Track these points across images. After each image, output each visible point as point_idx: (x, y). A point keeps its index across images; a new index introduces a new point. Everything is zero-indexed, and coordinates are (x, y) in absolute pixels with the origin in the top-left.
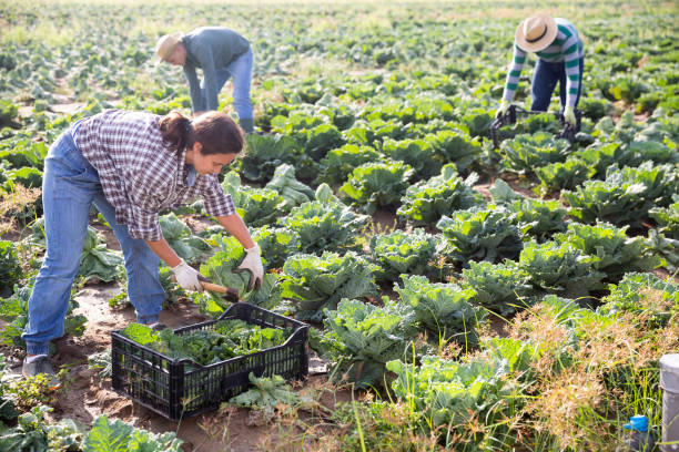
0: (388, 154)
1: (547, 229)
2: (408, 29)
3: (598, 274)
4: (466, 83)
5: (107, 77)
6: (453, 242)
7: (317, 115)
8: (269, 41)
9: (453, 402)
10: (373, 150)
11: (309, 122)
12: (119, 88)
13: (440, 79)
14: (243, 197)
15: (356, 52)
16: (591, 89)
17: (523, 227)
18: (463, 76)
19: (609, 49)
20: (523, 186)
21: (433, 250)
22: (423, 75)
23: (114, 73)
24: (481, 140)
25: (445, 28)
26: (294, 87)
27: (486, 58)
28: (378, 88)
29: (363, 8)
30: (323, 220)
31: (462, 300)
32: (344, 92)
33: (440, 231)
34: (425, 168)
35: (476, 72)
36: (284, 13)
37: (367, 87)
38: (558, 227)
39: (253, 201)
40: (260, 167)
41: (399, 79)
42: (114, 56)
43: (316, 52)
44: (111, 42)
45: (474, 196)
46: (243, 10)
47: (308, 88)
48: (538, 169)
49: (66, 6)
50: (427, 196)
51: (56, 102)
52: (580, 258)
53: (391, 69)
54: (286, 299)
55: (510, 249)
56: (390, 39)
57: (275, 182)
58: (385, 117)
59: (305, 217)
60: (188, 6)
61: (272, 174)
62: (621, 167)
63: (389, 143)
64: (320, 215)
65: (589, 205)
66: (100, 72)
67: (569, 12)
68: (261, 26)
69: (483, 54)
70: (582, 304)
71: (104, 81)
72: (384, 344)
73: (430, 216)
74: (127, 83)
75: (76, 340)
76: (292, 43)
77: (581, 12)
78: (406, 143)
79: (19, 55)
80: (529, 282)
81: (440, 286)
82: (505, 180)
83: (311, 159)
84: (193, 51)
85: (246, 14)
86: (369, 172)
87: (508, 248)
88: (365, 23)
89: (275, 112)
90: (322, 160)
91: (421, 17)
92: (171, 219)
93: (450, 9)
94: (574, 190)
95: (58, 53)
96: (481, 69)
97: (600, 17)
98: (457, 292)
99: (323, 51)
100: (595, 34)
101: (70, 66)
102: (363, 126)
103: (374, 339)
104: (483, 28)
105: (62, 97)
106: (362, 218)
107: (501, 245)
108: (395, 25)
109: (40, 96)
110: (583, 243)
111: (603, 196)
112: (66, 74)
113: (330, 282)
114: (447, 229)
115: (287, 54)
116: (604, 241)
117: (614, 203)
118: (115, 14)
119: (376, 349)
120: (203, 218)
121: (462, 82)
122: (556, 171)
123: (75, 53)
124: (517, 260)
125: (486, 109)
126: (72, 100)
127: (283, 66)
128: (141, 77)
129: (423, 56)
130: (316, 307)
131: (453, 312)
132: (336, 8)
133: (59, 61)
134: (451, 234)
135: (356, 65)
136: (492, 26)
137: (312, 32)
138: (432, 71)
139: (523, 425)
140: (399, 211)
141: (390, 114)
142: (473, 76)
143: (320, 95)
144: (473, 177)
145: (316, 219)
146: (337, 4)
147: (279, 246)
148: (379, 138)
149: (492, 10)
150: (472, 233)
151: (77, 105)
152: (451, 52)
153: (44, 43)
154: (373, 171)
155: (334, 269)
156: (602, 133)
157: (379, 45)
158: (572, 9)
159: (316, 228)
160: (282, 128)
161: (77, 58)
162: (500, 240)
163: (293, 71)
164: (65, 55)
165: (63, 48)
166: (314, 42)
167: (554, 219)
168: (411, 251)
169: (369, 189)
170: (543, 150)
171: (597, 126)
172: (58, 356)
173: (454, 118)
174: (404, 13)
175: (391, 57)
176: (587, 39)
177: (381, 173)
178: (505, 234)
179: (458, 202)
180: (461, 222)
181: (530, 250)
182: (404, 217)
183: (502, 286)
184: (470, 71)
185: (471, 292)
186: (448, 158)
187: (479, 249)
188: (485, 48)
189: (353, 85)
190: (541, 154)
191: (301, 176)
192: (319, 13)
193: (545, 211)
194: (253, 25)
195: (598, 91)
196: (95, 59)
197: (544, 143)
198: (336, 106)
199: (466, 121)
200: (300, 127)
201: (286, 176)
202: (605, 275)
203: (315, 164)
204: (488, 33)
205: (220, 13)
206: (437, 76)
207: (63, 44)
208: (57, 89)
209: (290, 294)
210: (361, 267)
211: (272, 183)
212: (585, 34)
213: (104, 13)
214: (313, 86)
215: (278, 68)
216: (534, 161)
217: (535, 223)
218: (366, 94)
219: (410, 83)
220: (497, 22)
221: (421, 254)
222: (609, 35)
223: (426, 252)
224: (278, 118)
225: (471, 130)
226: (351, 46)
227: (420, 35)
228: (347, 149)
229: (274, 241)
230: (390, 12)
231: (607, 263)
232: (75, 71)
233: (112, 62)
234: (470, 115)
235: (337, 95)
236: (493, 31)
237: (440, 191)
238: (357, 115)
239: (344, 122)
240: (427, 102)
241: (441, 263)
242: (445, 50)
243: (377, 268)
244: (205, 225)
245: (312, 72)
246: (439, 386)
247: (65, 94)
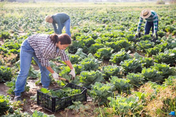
0: (107, 46)
1: (149, 65)
2: (111, 14)
3: (162, 76)
4: (127, 27)
5: (32, 26)
6: (124, 68)
7: (88, 36)
8: (75, 17)
9: (125, 108)
10: (103, 45)
11: (86, 38)
12: (36, 29)
13: (120, 26)
14: (69, 57)
15: (98, 19)
16: (160, 29)
17: (143, 64)
18: (126, 26)
19: (165, 19)
20: (142, 54)
21: (119, 70)
22: (116, 25)
23: (34, 25)
24: (131, 42)
25: (121, 13)
26: (82, 28)
27: (132, 21)
28: (104, 29)
29: (99, 8)
30: (90, 62)
31: (127, 82)
32: (95, 30)
33: (121, 65)
34: (117, 49)
35: (130, 25)
36: (78, 9)
37: (101, 29)
38: (152, 64)
39: (72, 58)
40: (73, 49)
41: (109, 27)
42: (34, 21)
43: (87, 19)
44: (33, 17)
45: (129, 56)
46: (68, 9)
47: (85, 29)
48: (146, 50)
49: (21, 8)
50: (117, 56)
51: (19, 33)
52: (157, 72)
53: (107, 24)
54: (81, 82)
56: (107, 16)
57: (77, 53)
58: (106, 36)
59: (86, 62)
60: (53, 8)
61: (77, 51)
62: (168, 49)
63: (107, 43)
64: (89, 61)
65: (160, 59)
66: (31, 25)
67: (154, 9)
68: (72, 13)
69: (131, 20)
70: (158, 84)
71: (32, 27)
72: (107, 94)
73: (118, 62)
74: (38, 28)
75: (27, 92)
76: (81, 17)
77: (158, 9)
78: (111, 43)
79: (9, 20)
80: (144, 78)
81: (121, 79)
82: (137, 53)
83: (86, 47)
84: (55, 19)
85: (69, 10)
86: (102, 50)
87: (139, 70)
88: (100, 12)
89: (77, 35)
90: (90, 47)
91: (115, 10)
92: (51, 62)
93: (123, 8)
94: (156, 55)
95: (20, 20)
96: (131, 24)
97: (163, 10)
98: (125, 81)
99: (89, 19)
100: (161, 15)
101: (23, 23)
102: (100, 39)
103: (104, 92)
104: (131, 13)
105: (21, 31)
106: (100, 62)
107: (137, 69)
108: (108, 12)
109: (15, 31)
110: (158, 68)
111: (163, 56)
112: (22, 25)
113: (92, 78)
114: (123, 65)
115: (80, 20)
116: (164, 68)
117: (166, 58)
118: (34, 10)
119: (104, 95)
120: (59, 62)
121: (126, 27)
122: (151, 50)
123: (24, 20)
124: (141, 73)
125: (132, 34)
126: (24, 32)
127: (79, 23)
128: (41, 26)
129: (116, 20)
130: (89, 85)
131: (124, 86)
132: (92, 8)
133: (20, 22)
134: (124, 66)
135: (98, 23)
136: (134, 13)
137: (86, 14)
138: (118, 24)
139: (143, 113)
140: (110, 60)
141: (107, 35)
142: (129, 26)
143: (89, 31)
144: (129, 52)
145: (88, 62)
146: (92, 7)
147: (79, 69)
148: (104, 42)
149: (134, 8)
150: (129, 66)
151: (25, 33)
152: (123, 19)
153: (16, 17)
154: (103, 50)
155: (93, 75)
156: (163, 41)
157: (104, 18)
158: (155, 8)
159: (89, 65)
160: (79, 39)
161: (24, 21)
162: (136, 68)
163: (81, 24)
164: (21, 20)
165: (21, 19)
166: (87, 17)
167: (150, 62)
168: (113, 70)
169: (102, 55)
170: (148, 45)
171: (162, 39)
172: (23, 96)
173: (124, 37)
174: (110, 9)
175: (107, 21)
176: (159, 16)
177: (105, 50)
178: (138, 66)
179: (125, 58)
180: (126, 63)
181: (144, 70)
182: (111, 62)
183: (137, 79)
184: (128, 24)
185: (129, 81)
186: (122, 47)
187: (131, 70)
188: (132, 18)
189: (97, 28)
190: (147, 46)
191: (84, 51)
192: (88, 9)
193: (148, 60)
194: (70, 12)
195: (162, 30)
196: (29, 21)
197: (148, 43)
198: (93, 33)
199: (127, 37)
200: (83, 39)
201: (80, 51)
202: (164, 77)
203: (88, 48)
204: (133, 14)
205: (61, 9)
206: (119, 26)
207: (21, 17)
208: (19, 29)
209: (82, 81)
210: (100, 74)
212: (159, 15)
213: (31, 9)
214: (87, 28)
215: (77, 24)
216: (145, 48)
217: (145, 63)
218: (101, 30)
219: (112, 28)
220: (135, 12)
221: (116, 71)
222: (165, 15)
223: (117, 71)
225: (128, 40)
226: (96, 18)
227: (115, 15)
228: (96, 44)
229: (77, 68)
230: (107, 9)
231: (164, 74)
232: (24, 25)
233: (34, 22)
234: (128, 36)
235: (93, 31)
236: (134, 14)
237: (120, 55)
238: (98, 36)
239: (95, 38)
240: (117, 33)
241: (121, 74)
242: (121, 19)
243: (104, 74)
244: (59, 64)
245: (86, 25)
246: (121, 104)
247: (21, 30)
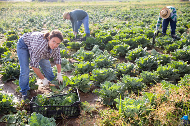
0: (124, 42)
1: (165, 62)
2: (134, 11)
3: (178, 75)
5: (56, 24)
6: (139, 66)
7: (107, 32)
8: (98, 14)
9: (132, 111)
10: (120, 41)
11: (104, 34)
12: (58, 26)
13: (141, 23)
14: (84, 53)
15: (120, 16)
16: (182, 25)
17: (158, 62)
18: (147, 22)
19: (187, 15)
20: (160, 51)
21: (133, 68)
22: (137, 22)
23: (58, 23)
24: (150, 39)
25: (144, 10)
26: (102, 25)
27: (154, 18)
28: (124, 25)
29: (123, 6)
30: (104, 59)
31: (139, 81)
32: (115, 26)
34: (133, 46)
35: (151, 21)
36: (103, 7)
37: (121, 25)
38: (169, 62)
39: (86, 55)
40: (90, 46)
41: (130, 23)
42: (58, 18)
43: (110, 17)
44: (59, 15)
45: (146, 53)
46: (93, 7)
47: (106, 25)
48: (165, 46)
49: (49, 7)
50: (133, 53)
51: (42, 30)
52: (173, 70)
53: (129, 21)
54: (92, 81)
55: (155, 67)
56: (129, 13)
58: (124, 33)
59: (99, 59)
60: (79, 6)
61: (93, 48)
62: (187, 46)
63: (125, 39)
64: (103, 58)
65: (178, 56)
66: (54, 22)
67: (178, 6)
68: (97, 11)
69: (153, 17)
70: (173, 83)
71: (55, 25)
72: (116, 94)
73: (134, 59)
74: (60, 25)
75: (36, 91)
76: (103, 15)
77: (181, 6)
78: (129, 39)
79: (35, 19)
80: (159, 77)
81: (133, 78)
82: (155, 49)
83: (104, 44)
85: (93, 8)
86: (118, 47)
87: (154, 67)
88: (123, 9)
89: (96, 32)
90: (107, 44)
91: (138, 8)
92: (64, 59)
93: (146, 6)
94: (174, 52)
95: (45, 18)
96: (152, 20)
97: (186, 7)
98: (137, 79)
99: (111, 16)
100: (184, 11)
101: (47, 21)
102: (118, 35)
103: (113, 92)
104: (154, 10)
105: (44, 29)
106: (115, 59)
107: (152, 66)
108: (131, 10)
109: (38, 28)
110: (175, 66)
111: (182, 53)
112: (46, 23)
113: (104, 76)
114: (137, 62)
115: (102, 17)
116: (181, 65)
117: (185, 55)
118: (61, 8)
119: (114, 95)
120: (74, 59)
121: (147, 24)
122: (169, 47)
123: (49, 18)
124: (156, 71)
125: (152, 30)
126: (47, 29)
127: (101, 20)
128: (64, 23)
129: (138, 17)
130: (99, 83)
131: (137, 85)
132: (116, 6)
133: (45, 20)
134: (139, 64)
135: (120, 20)
136: (156, 10)
137: (109, 12)
138: (139, 21)
139: (151, 118)
140: (125, 57)
141: (126, 32)
142: (150, 22)
143: (109, 27)
144: (146, 48)
146: (117, 5)
147: (92, 66)
148: (122, 38)
149: (157, 6)
150: (144, 63)
152: (145, 16)
153: (42, 16)
154: (119, 47)
155: (105, 73)
156: (184, 37)
157: (126, 15)
158: (179, 5)
159: (102, 62)
160: (98, 35)
161: (49, 19)
162: (152, 65)
163: (103, 21)
165: (46, 17)
166: (109, 14)
167: (167, 59)
168: (127, 68)
169: (118, 51)
170: (166, 41)
171: (182, 35)
172: (30, 95)
173: (143, 33)
174: (134, 7)
175: (129, 17)
176: (182, 12)
177: (121, 47)
178: (153, 64)
179: (142, 55)
180: (141, 60)
181: (159, 68)
182: (127, 59)
183: (151, 78)
184: (149, 21)
185: (141, 79)
186: (141, 43)
187: (146, 68)
188: (154, 15)
189: (118, 25)
190: (166, 42)
191: (101, 48)
192: (112, 7)
193: (165, 57)
194: (95, 10)
195: (183, 26)
196: (53, 19)
197: (166, 39)
198: (112, 30)
199: (146, 34)
200: (102, 36)
201: (96, 48)
202: (180, 75)
203: (105, 45)
204: (155, 11)
205: (87, 8)
206: (140, 22)
208: (43, 27)
209: (93, 79)
210: (113, 72)
211: (93, 50)
212: (181, 11)
213: (58, 8)
214: (107, 25)
215: (99, 21)
216: (164, 44)
217: (162, 61)
218: (121, 27)
219: (132, 24)
220: (158, 9)
221: (129, 69)
222: (188, 11)
223: (131, 68)
224: (97, 33)
225: (148, 36)
226: (119, 15)
227: (137, 12)
228: (113, 41)
229: (90, 65)
230: (130, 7)
231: (181, 72)
232: (49, 22)
233: (58, 20)
234: (147, 32)
235: (113, 27)
236: (157, 11)
237: (136, 52)
238: (117, 32)
239: (113, 34)
240: (137, 29)
241: (134, 71)
242: (143, 16)
243: (117, 72)
245: (108, 22)
246: (128, 106)
